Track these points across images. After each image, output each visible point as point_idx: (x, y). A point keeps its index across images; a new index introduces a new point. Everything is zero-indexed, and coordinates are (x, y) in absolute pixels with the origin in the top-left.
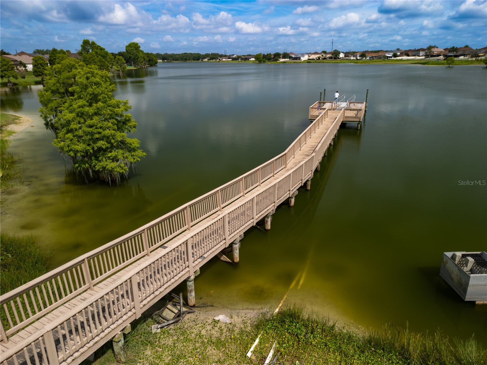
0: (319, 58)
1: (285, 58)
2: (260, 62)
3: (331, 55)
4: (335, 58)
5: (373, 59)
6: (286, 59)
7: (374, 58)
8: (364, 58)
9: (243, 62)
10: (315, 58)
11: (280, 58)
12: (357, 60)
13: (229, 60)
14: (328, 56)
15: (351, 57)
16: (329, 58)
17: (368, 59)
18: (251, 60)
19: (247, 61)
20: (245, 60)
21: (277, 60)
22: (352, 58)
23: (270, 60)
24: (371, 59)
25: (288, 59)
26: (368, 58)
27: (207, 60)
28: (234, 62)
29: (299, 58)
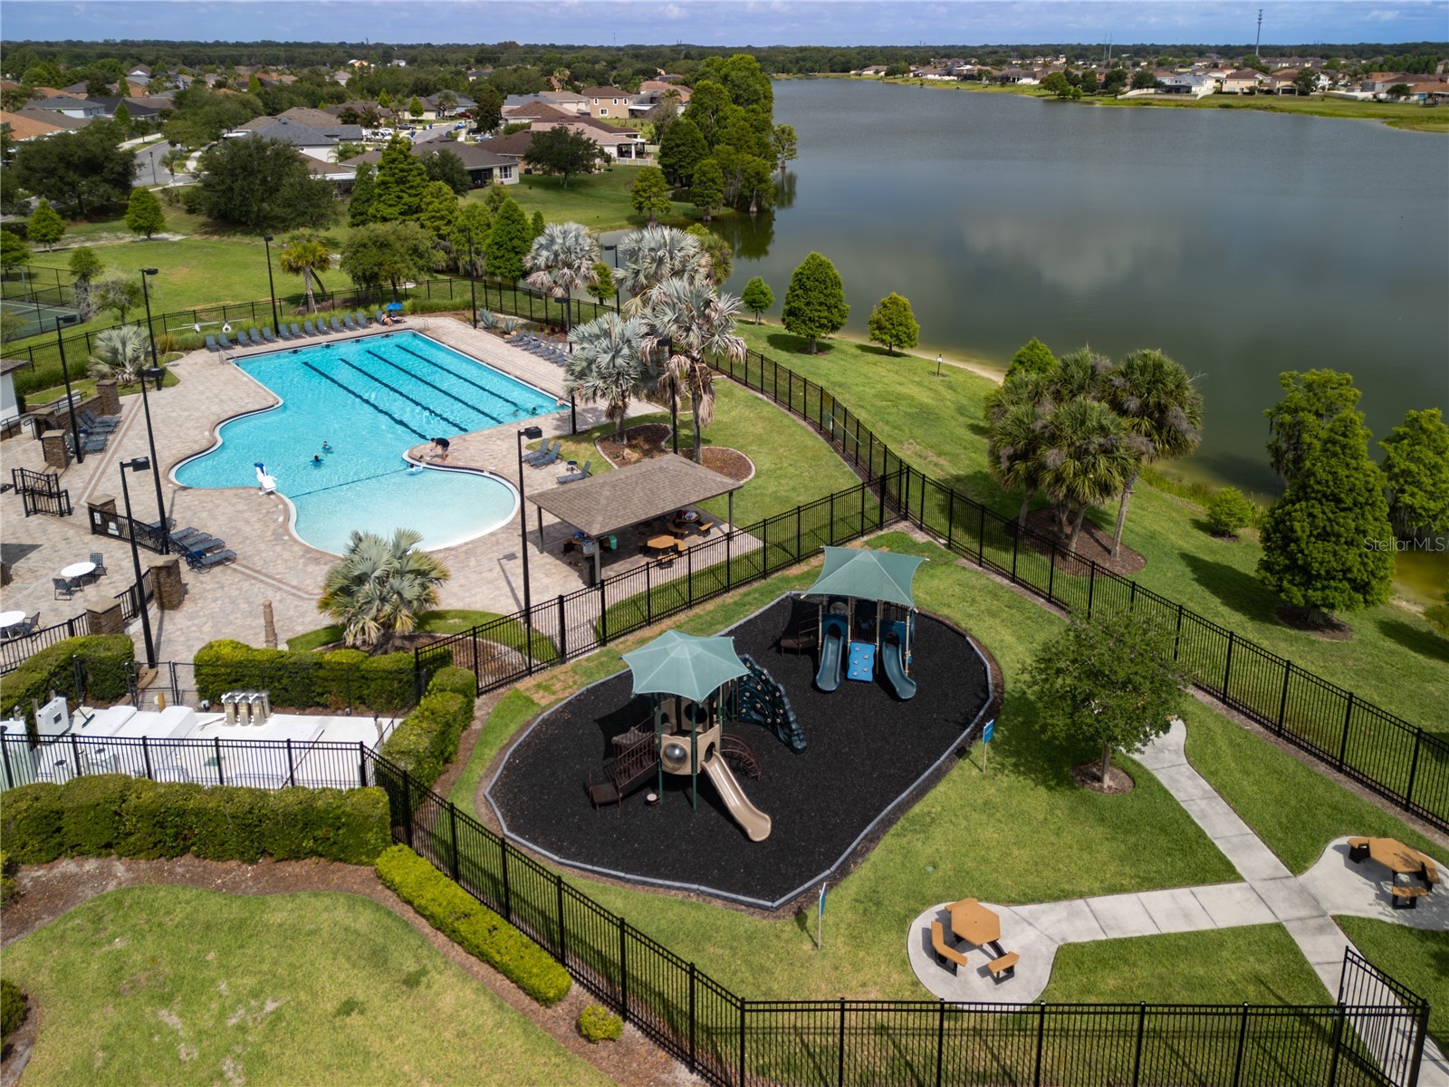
0: (1252, 92)
1: (1140, 88)
2: (1063, 98)
3: (1289, 83)
4: (1303, 93)
5: (1435, 104)
6: (1145, 91)
7: (1440, 99)
8: (1402, 98)
9: (996, 89)
10: (1238, 90)
11: (1125, 85)
12: (1380, 101)
13: (947, 78)
14: (1281, 84)
15: (1353, 90)
16: (1285, 91)
17: (1417, 103)
18: (1022, 85)
19: (1007, 89)
20: (1003, 85)
21: (1116, 92)
22: (1360, 94)
23: (1093, 91)
24: (1430, 101)
25: (1152, 91)
26: (1416, 98)
27: (871, 72)
28: (965, 86)
29: (1188, 90)
